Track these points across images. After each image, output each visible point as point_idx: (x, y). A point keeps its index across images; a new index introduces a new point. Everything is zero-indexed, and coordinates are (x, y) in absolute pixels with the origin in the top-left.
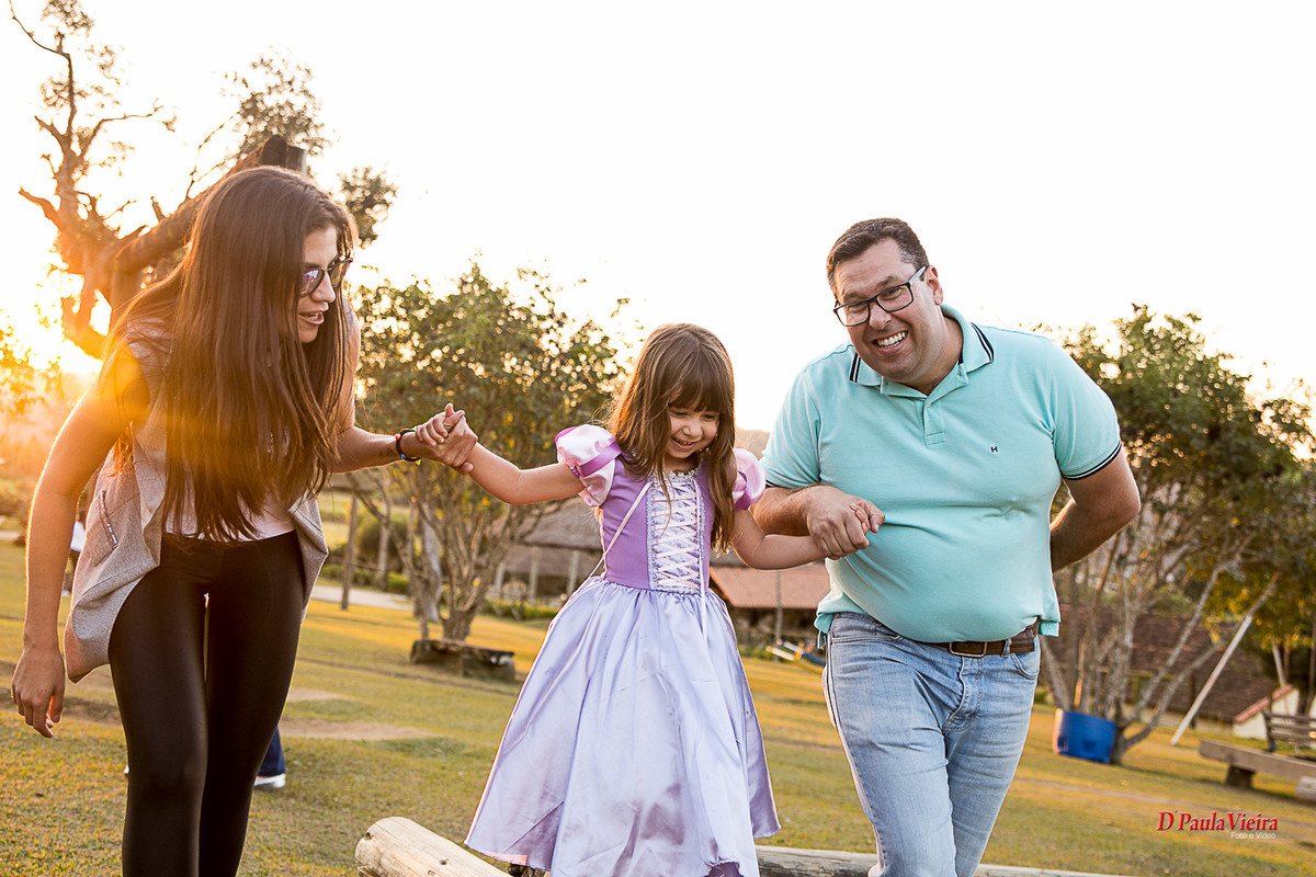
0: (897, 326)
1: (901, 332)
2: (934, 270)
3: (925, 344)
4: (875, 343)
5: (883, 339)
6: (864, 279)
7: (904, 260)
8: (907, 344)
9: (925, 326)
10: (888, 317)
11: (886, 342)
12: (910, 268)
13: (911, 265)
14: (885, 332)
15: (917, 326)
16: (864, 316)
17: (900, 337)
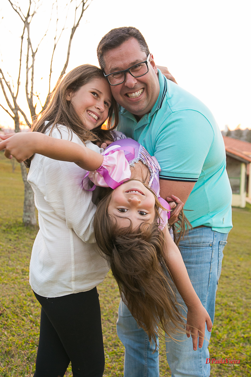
0: (140, 86)
1: (141, 89)
4: (127, 95)
5: (132, 93)
6: (122, 60)
7: (142, 50)
8: (144, 96)
9: (153, 85)
10: (136, 81)
11: (133, 95)
13: (145, 53)
14: (133, 89)
15: (150, 85)
16: (123, 80)
17: (140, 91)
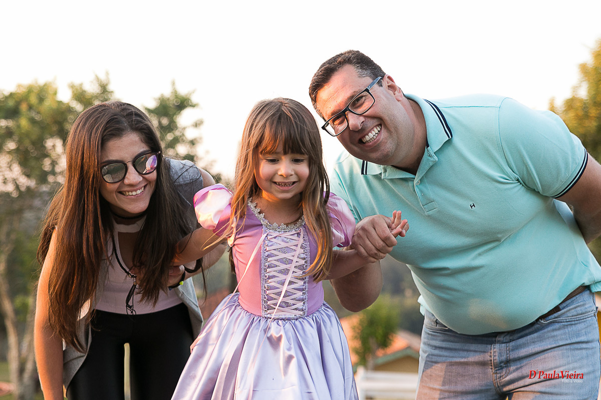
1: (376, 127)
2: (389, 78)
3: (396, 128)
5: (365, 136)
7: (360, 76)
10: (362, 119)
11: (367, 138)
12: (368, 80)
13: (368, 78)
16: (345, 125)
17: (376, 130)
